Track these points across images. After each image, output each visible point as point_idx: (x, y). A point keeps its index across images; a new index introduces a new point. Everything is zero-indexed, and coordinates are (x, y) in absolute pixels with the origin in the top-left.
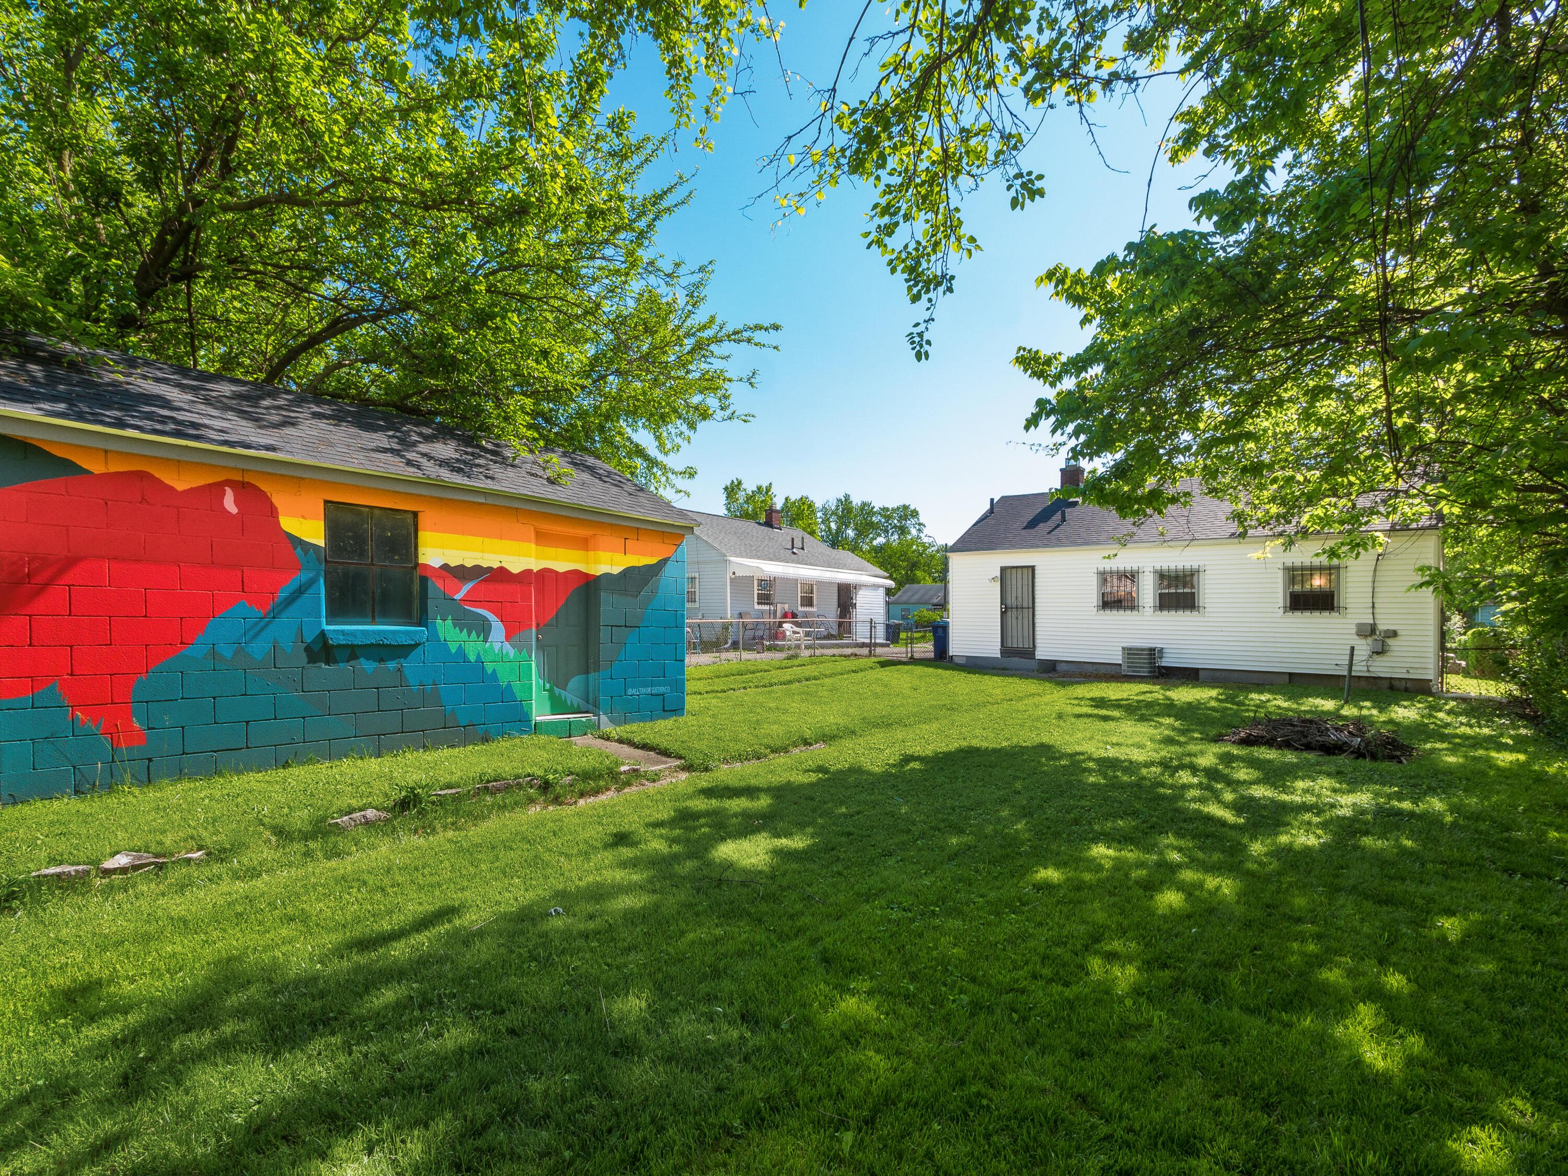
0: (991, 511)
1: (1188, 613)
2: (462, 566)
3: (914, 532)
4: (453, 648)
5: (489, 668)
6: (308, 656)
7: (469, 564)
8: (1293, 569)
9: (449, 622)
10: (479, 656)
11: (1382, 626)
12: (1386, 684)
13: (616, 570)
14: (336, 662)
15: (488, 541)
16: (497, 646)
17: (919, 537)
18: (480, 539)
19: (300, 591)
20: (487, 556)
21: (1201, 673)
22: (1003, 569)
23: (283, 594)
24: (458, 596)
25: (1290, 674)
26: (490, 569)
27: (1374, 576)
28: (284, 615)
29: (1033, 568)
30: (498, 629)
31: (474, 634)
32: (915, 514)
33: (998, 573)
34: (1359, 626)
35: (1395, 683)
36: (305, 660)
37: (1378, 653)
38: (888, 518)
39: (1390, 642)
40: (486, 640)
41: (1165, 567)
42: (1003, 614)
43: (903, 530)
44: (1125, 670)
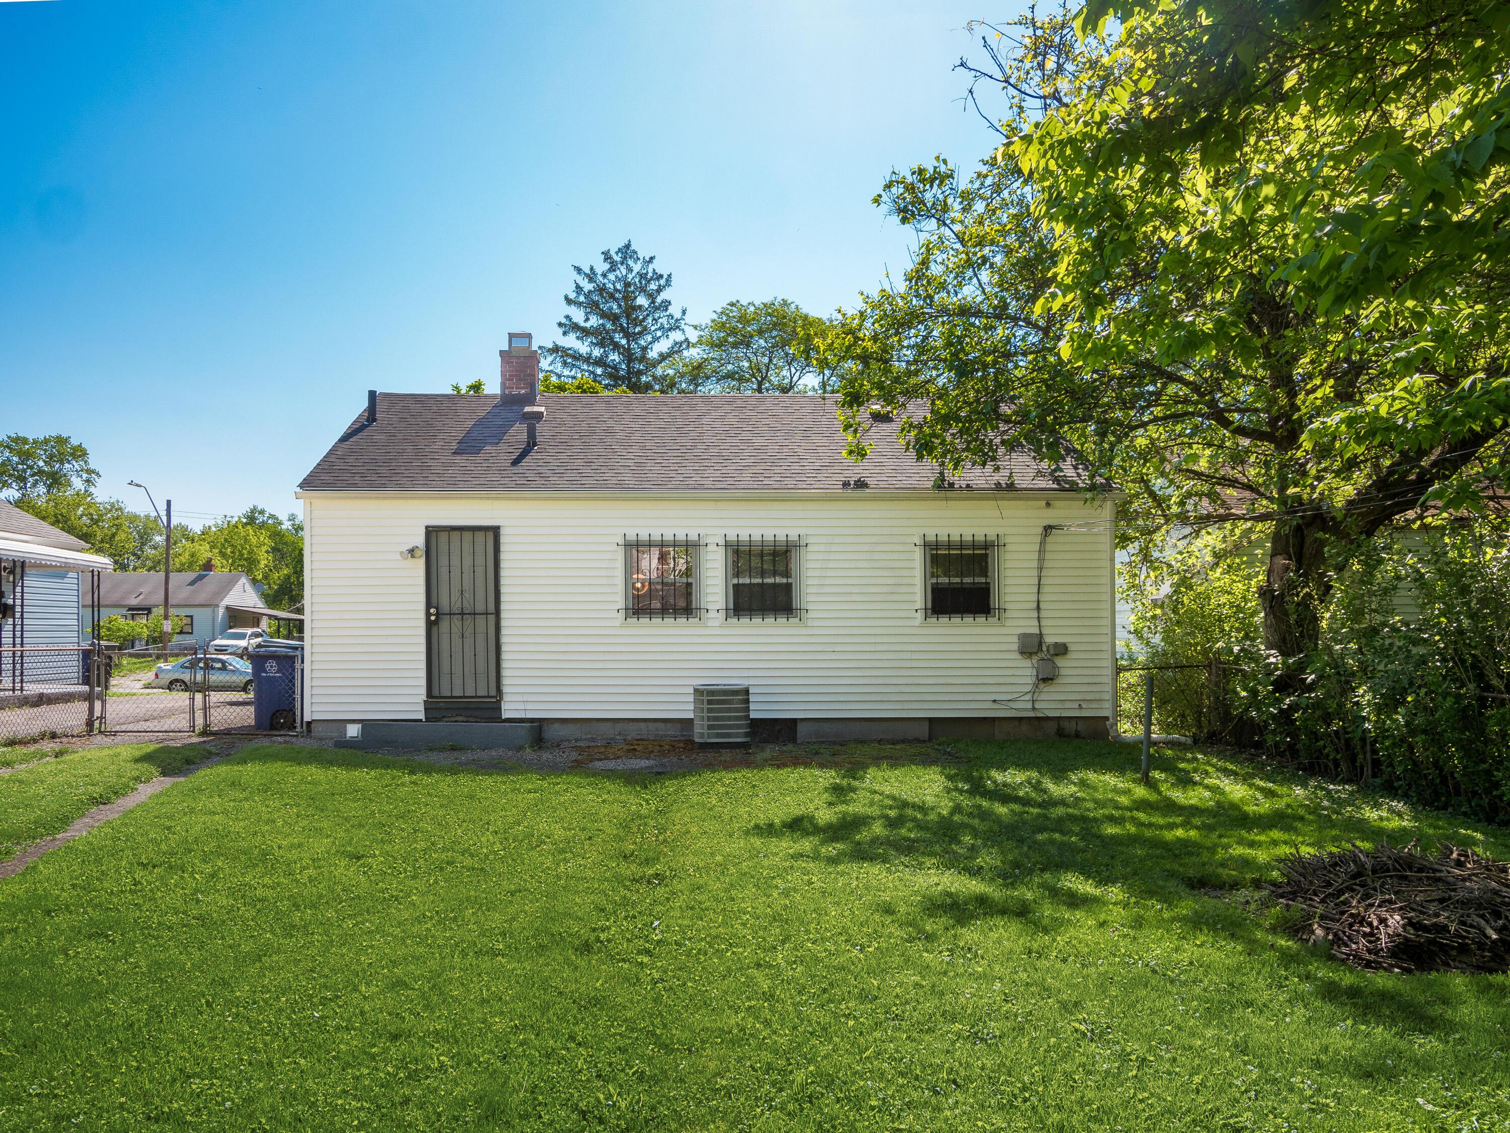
0: (371, 414)
1: (782, 620)
3: (78, 483)
8: (937, 545)
11: (1049, 640)
12: (1052, 727)
17: (88, 493)
21: (800, 727)
22: (432, 532)
25: (930, 720)
27: (1041, 560)
29: (495, 531)
32: (80, 453)
33: (419, 540)
34: (1023, 637)
35: (1065, 725)
37: (1045, 680)
38: (25, 456)
39: (1060, 662)
41: (744, 537)
42: (431, 625)
43: (55, 480)
44: (700, 733)
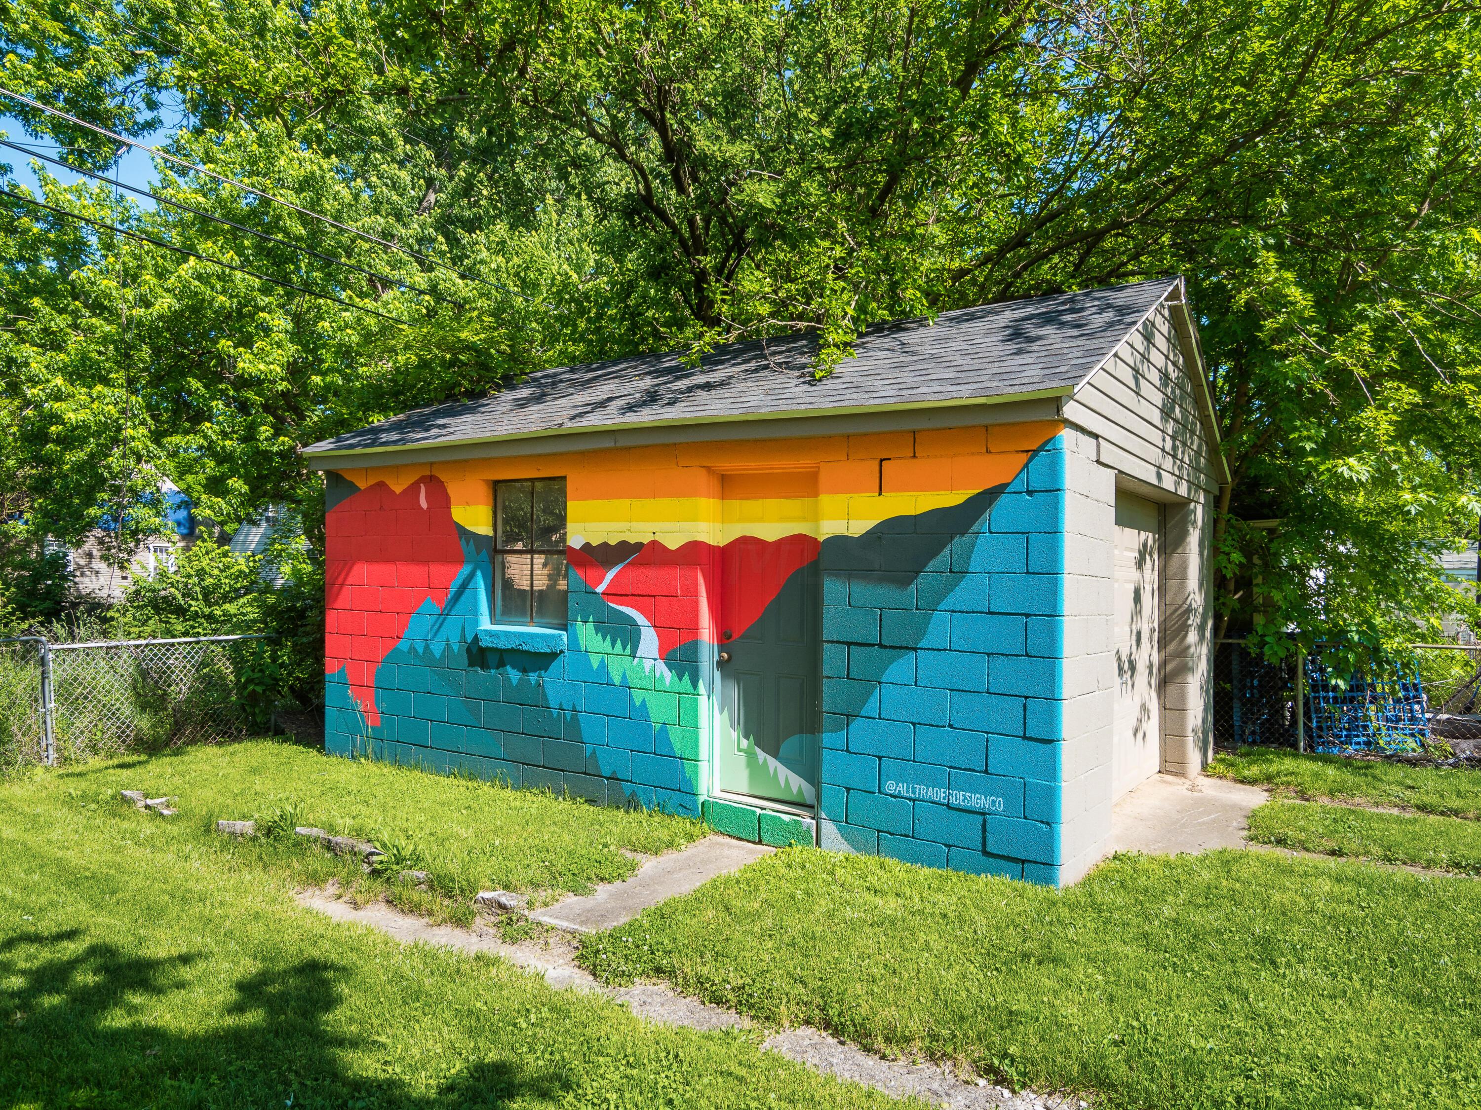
2: (605, 544)
4: (595, 660)
5: (638, 697)
6: (469, 658)
7: (613, 543)
9: (590, 626)
10: (624, 676)
13: (858, 528)
14: (488, 668)
15: (637, 503)
16: (648, 664)
18: (628, 501)
19: (464, 587)
20: (635, 525)
23: (453, 590)
24: (600, 589)
26: (639, 546)
28: (453, 612)
30: (649, 641)
31: (619, 644)
36: (466, 661)
40: (633, 655)
